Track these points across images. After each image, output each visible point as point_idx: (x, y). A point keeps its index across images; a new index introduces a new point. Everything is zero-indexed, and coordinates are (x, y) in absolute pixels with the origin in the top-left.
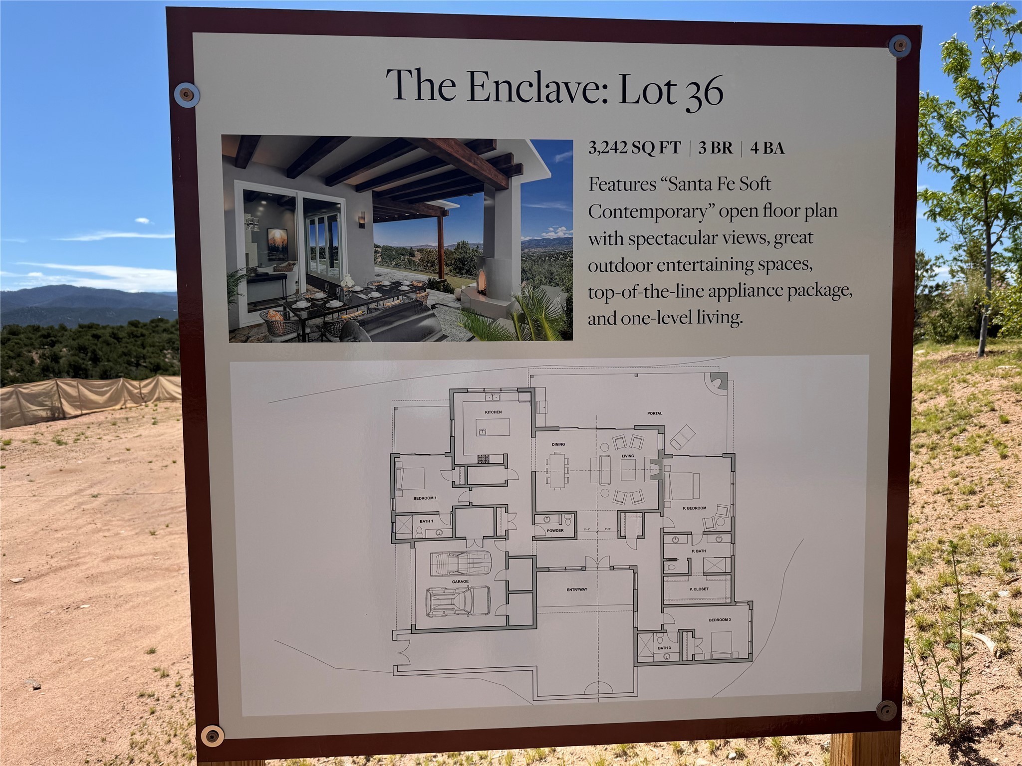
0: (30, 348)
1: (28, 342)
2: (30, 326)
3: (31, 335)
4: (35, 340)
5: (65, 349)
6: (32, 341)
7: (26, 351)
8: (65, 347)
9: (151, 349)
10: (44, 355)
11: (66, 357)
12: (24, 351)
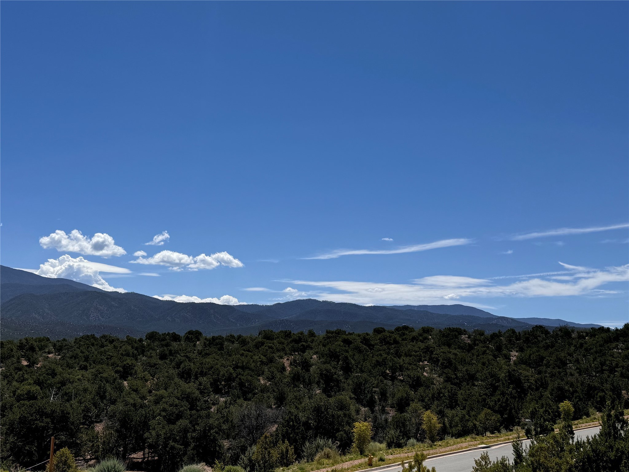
0: (282, 354)
1: (281, 346)
2: (282, 331)
3: (283, 340)
4: (287, 346)
5: (315, 356)
6: (284, 345)
7: (278, 357)
8: (316, 353)
9: (407, 359)
10: (295, 361)
11: (316, 365)
12: (276, 356)
